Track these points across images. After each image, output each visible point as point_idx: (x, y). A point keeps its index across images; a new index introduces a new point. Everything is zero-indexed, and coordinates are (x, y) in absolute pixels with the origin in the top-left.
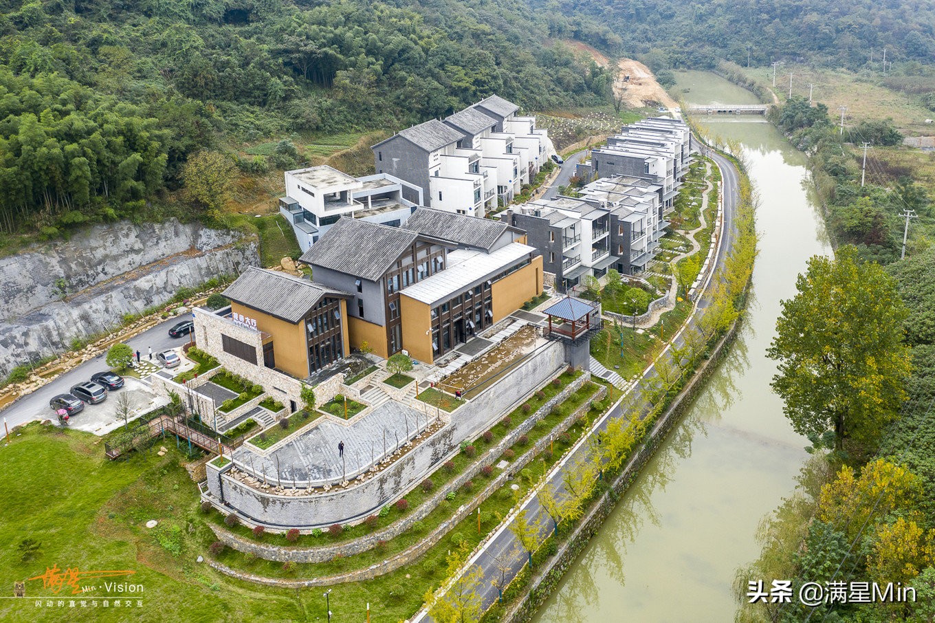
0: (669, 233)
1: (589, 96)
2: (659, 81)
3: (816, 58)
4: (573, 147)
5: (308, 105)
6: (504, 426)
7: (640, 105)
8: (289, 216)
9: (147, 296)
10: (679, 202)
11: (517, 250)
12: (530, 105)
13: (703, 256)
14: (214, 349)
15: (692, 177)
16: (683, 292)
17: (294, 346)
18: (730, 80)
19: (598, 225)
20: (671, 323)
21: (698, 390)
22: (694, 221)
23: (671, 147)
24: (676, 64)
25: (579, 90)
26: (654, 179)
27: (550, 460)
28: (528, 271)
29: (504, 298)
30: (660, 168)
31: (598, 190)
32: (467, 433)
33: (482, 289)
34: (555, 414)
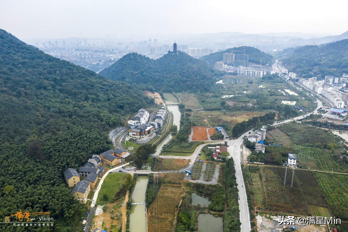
0: (164, 124)
1: (152, 104)
2: (162, 98)
3: (189, 91)
4: (151, 114)
5: (122, 112)
6: (153, 138)
7: (159, 104)
8: (130, 125)
9: (121, 132)
10: (165, 121)
11: (152, 127)
12: (145, 108)
13: (167, 126)
14: (131, 135)
15: (166, 117)
16: (165, 130)
17: (139, 134)
18: (174, 96)
19: (157, 124)
20: (164, 132)
21: (166, 136)
22: (166, 123)
23: (164, 114)
24: (165, 92)
25: (150, 103)
26: (162, 119)
27: (157, 139)
28: (152, 128)
29: (151, 131)
30: (163, 117)
31: (156, 120)
32: (151, 139)
33: (150, 129)
34: (156, 138)
